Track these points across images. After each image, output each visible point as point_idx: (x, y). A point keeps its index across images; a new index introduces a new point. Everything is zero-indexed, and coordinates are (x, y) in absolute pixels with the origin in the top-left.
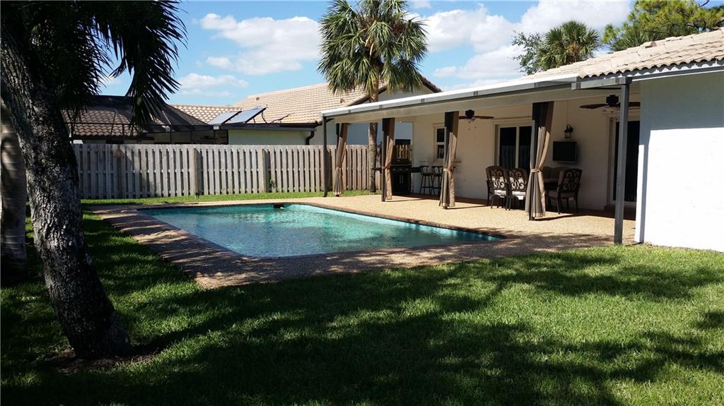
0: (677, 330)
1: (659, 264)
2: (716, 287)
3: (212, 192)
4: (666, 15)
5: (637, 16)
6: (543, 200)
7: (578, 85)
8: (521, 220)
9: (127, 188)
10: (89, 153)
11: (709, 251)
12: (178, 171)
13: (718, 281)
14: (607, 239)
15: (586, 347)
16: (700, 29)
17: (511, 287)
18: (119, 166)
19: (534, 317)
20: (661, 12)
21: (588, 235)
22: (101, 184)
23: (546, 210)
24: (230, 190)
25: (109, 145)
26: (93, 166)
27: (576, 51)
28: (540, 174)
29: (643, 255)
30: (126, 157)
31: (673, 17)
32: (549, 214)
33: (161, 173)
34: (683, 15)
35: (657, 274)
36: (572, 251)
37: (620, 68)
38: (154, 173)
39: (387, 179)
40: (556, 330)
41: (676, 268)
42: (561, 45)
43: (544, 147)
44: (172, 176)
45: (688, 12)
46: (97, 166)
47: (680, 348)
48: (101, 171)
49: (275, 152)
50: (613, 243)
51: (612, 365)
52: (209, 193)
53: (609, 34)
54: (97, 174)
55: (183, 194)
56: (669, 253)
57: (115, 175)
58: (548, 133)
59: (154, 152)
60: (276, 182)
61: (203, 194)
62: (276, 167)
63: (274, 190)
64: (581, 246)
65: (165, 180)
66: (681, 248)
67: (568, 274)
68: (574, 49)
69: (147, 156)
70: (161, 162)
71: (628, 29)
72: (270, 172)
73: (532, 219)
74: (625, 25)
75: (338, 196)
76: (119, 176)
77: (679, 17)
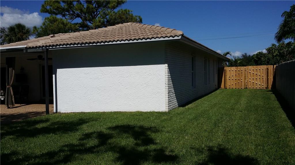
0: (75, 142)
1: (65, 119)
2: (86, 124)
4: (57, 25)
5: (46, 24)
6: (13, 99)
7: (27, 51)
8: (3, 109)
11: (82, 112)
13: (86, 122)
14: (43, 113)
15: (43, 155)
16: (70, 31)
17: (5, 138)
19: (18, 148)
20: (55, 23)
21: (35, 112)
23: (15, 104)
27: (22, 36)
28: (11, 88)
29: (58, 117)
31: (60, 26)
32: (16, 105)
34: (64, 25)
35: (65, 124)
36: (29, 119)
37: (44, 45)
40: (28, 152)
41: (71, 120)
42: (15, 33)
43: (12, 76)
45: (66, 24)
47: (78, 148)
50: (45, 114)
51: (54, 159)
53: (35, 30)
56: (67, 115)
58: (13, 70)
64: (33, 117)
66: (72, 113)
67: (29, 129)
68: (21, 35)
71: (43, 28)
73: (9, 108)
74: (41, 27)
77: (62, 26)
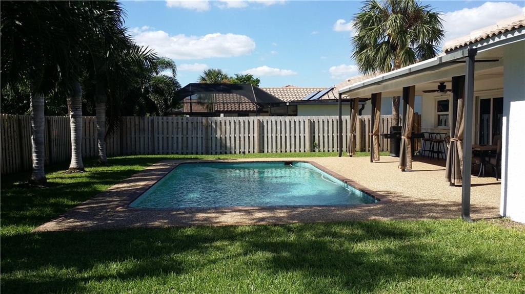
3: (270, 151)
9: (212, 147)
10: (187, 123)
12: (246, 135)
18: (207, 132)
22: (194, 144)
24: (283, 150)
25: (201, 118)
26: (190, 132)
28: (459, 143)
30: (212, 126)
33: (235, 137)
38: (230, 137)
39: (374, 144)
44: (242, 139)
46: (193, 132)
48: (194, 135)
49: (318, 121)
52: (268, 152)
54: (192, 138)
55: (249, 152)
57: (204, 138)
59: (230, 122)
60: (319, 144)
61: (263, 152)
62: (319, 133)
63: (317, 150)
65: (237, 142)
69: (225, 125)
70: (235, 129)
72: (314, 136)
73: (453, 185)
75: (351, 156)
76: (207, 139)
